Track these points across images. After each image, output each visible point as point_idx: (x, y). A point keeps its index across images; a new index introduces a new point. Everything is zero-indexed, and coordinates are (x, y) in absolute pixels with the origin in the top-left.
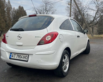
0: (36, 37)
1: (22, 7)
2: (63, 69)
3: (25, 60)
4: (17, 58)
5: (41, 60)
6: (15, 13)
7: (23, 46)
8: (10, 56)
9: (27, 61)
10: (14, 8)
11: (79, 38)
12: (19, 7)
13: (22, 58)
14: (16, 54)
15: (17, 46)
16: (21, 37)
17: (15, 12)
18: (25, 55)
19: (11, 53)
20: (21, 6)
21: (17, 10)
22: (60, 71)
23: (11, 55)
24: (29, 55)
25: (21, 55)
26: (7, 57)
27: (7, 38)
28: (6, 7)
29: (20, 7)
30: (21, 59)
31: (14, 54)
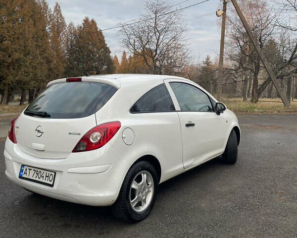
0: (70, 133)
1: (93, 21)
2: (133, 206)
3: (49, 182)
4: (34, 178)
5: (79, 185)
6: (75, 38)
7: (45, 151)
8: (21, 171)
9: (52, 186)
10: (71, 24)
11: (191, 128)
12: (84, 21)
13: (43, 177)
14: (33, 169)
15: (35, 152)
16: (42, 133)
17: (75, 35)
18: (48, 172)
19: (23, 166)
20: (90, 20)
21: (78, 29)
22: (123, 210)
23: (22, 169)
24: (55, 173)
25: (42, 171)
26: (15, 174)
27: (17, 132)
28: (49, 22)
29: (86, 21)
30: (41, 180)
31: (28, 168)
